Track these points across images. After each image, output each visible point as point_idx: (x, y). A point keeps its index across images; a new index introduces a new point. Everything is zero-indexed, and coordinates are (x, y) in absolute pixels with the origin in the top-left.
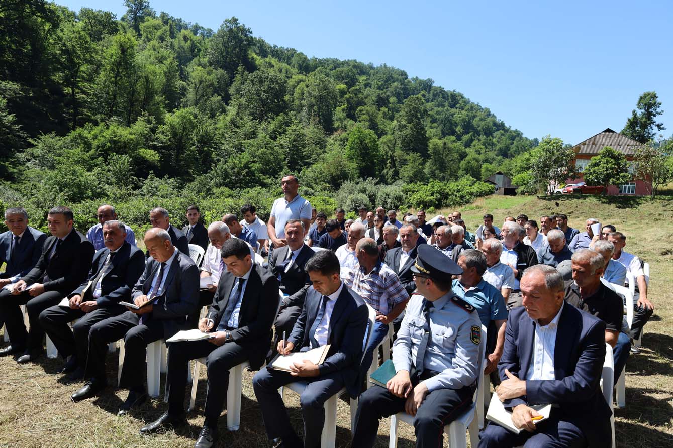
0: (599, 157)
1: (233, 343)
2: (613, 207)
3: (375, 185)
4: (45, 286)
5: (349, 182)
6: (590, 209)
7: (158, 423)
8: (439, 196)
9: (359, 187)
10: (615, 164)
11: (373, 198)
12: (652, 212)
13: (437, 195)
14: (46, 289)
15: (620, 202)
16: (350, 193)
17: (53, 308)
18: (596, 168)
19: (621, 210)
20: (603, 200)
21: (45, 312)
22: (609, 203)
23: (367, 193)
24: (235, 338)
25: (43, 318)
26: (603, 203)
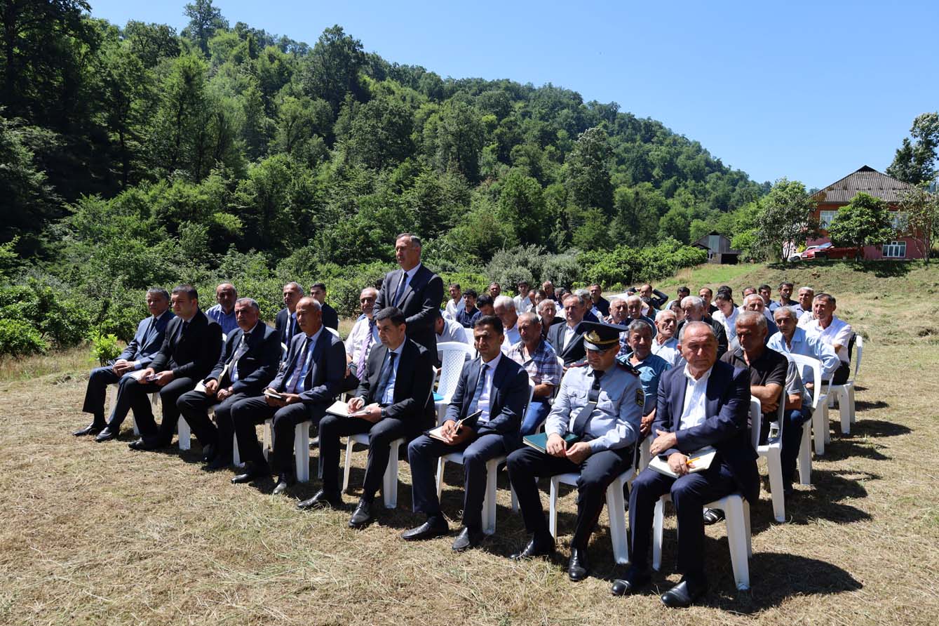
0: (849, 207)
2: (870, 275)
3: (539, 255)
4: (175, 373)
5: (504, 251)
6: (838, 279)
7: (314, 499)
8: (628, 267)
9: (517, 258)
10: (872, 217)
11: (536, 273)
12: (925, 281)
13: (626, 265)
14: (176, 375)
15: (879, 269)
16: (506, 266)
17: (190, 393)
18: (845, 223)
19: (881, 280)
20: (857, 266)
21: (183, 397)
22: (865, 270)
23: (530, 265)
24: (391, 414)
25: (182, 403)
26: (855, 270)
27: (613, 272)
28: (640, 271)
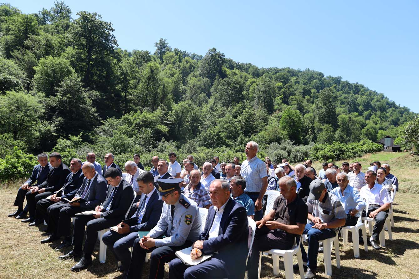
1: (103, 218)
4: (45, 190)
5: (275, 143)
7: (67, 255)
8: (338, 152)
9: (281, 146)
13: (337, 151)
14: (46, 191)
16: (275, 150)
17: (44, 200)
21: (40, 201)
24: (104, 216)
25: (38, 204)
27: (329, 154)
28: (343, 154)
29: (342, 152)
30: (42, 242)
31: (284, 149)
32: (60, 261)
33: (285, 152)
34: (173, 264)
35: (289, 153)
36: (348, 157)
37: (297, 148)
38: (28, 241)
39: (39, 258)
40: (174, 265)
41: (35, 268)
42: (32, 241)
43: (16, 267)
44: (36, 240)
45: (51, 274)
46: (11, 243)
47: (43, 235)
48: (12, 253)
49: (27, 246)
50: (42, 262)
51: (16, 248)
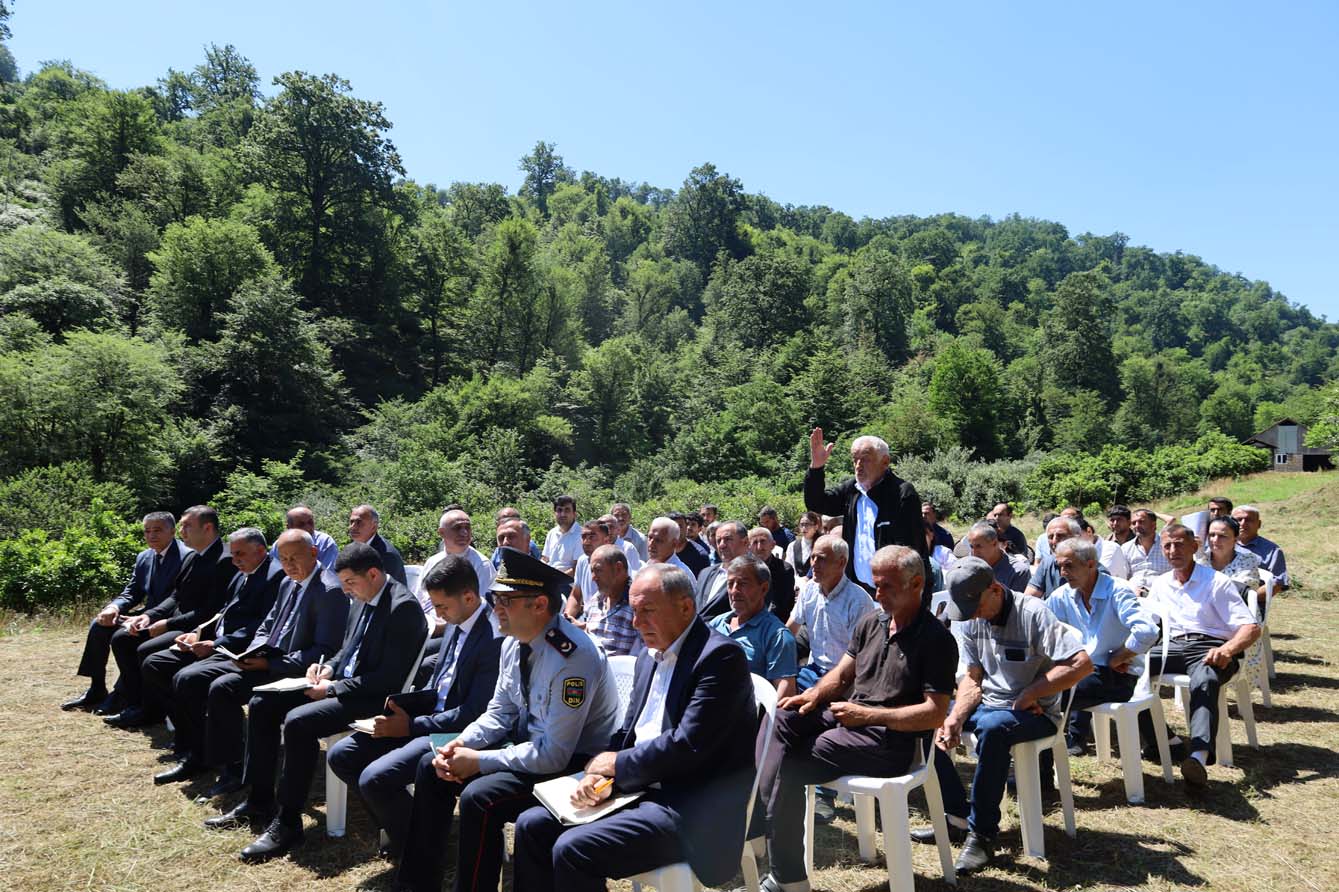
1: (335, 700)
3: (966, 462)
4: (168, 623)
5: (911, 458)
7: (230, 815)
8: (1120, 479)
9: (932, 467)
13: (1117, 476)
14: (169, 627)
17: (163, 652)
23: (950, 477)
24: (338, 692)
27: (1091, 486)
28: (1136, 484)
29: (1133, 477)
30: (160, 781)
31: (943, 476)
32: (207, 833)
33: (943, 485)
34: (525, 824)
35: (958, 489)
36: (1153, 494)
37: (984, 469)
38: (115, 778)
39: (147, 827)
40: (528, 826)
41: (131, 854)
42: (129, 778)
43: (77, 852)
44: (139, 776)
45: (178, 871)
46: (63, 784)
47: (162, 760)
48: (67, 814)
49: (114, 792)
50: (153, 837)
51: (80, 798)
